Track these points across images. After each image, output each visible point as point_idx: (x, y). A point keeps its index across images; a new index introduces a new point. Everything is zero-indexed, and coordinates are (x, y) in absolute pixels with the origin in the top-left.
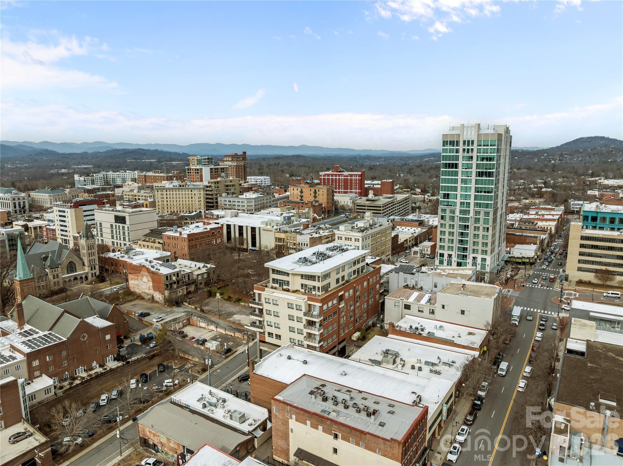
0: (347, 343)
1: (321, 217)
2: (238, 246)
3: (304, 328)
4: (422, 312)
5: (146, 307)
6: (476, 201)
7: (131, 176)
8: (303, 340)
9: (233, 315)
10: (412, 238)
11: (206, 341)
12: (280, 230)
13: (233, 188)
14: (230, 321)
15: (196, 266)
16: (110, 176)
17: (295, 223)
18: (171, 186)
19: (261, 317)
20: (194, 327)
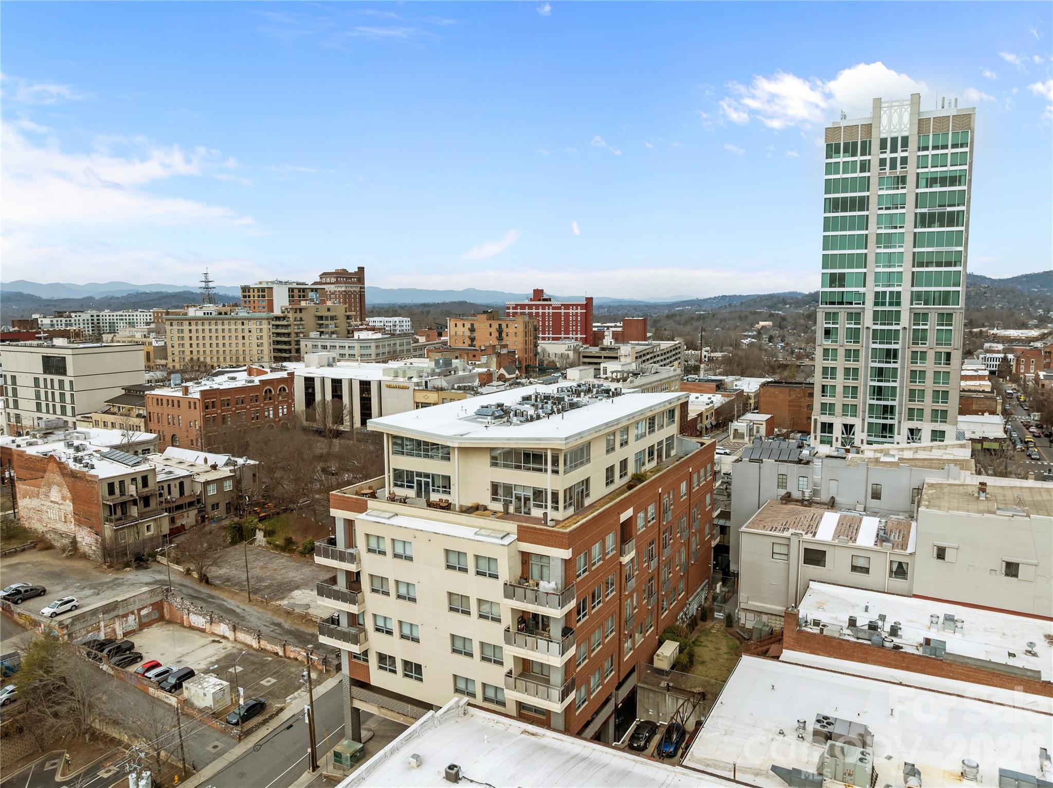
0: (639, 680)
1: (514, 376)
2: (330, 424)
3: (508, 641)
4: (866, 570)
5: (46, 569)
6: (915, 289)
7: (145, 318)
8: (501, 684)
9: (291, 590)
10: (710, 412)
11: (190, 674)
12: (426, 386)
13: (333, 322)
14: (278, 610)
15: (206, 460)
16: (104, 318)
17: (461, 373)
18: (200, 314)
19: (353, 602)
20: (171, 627)
